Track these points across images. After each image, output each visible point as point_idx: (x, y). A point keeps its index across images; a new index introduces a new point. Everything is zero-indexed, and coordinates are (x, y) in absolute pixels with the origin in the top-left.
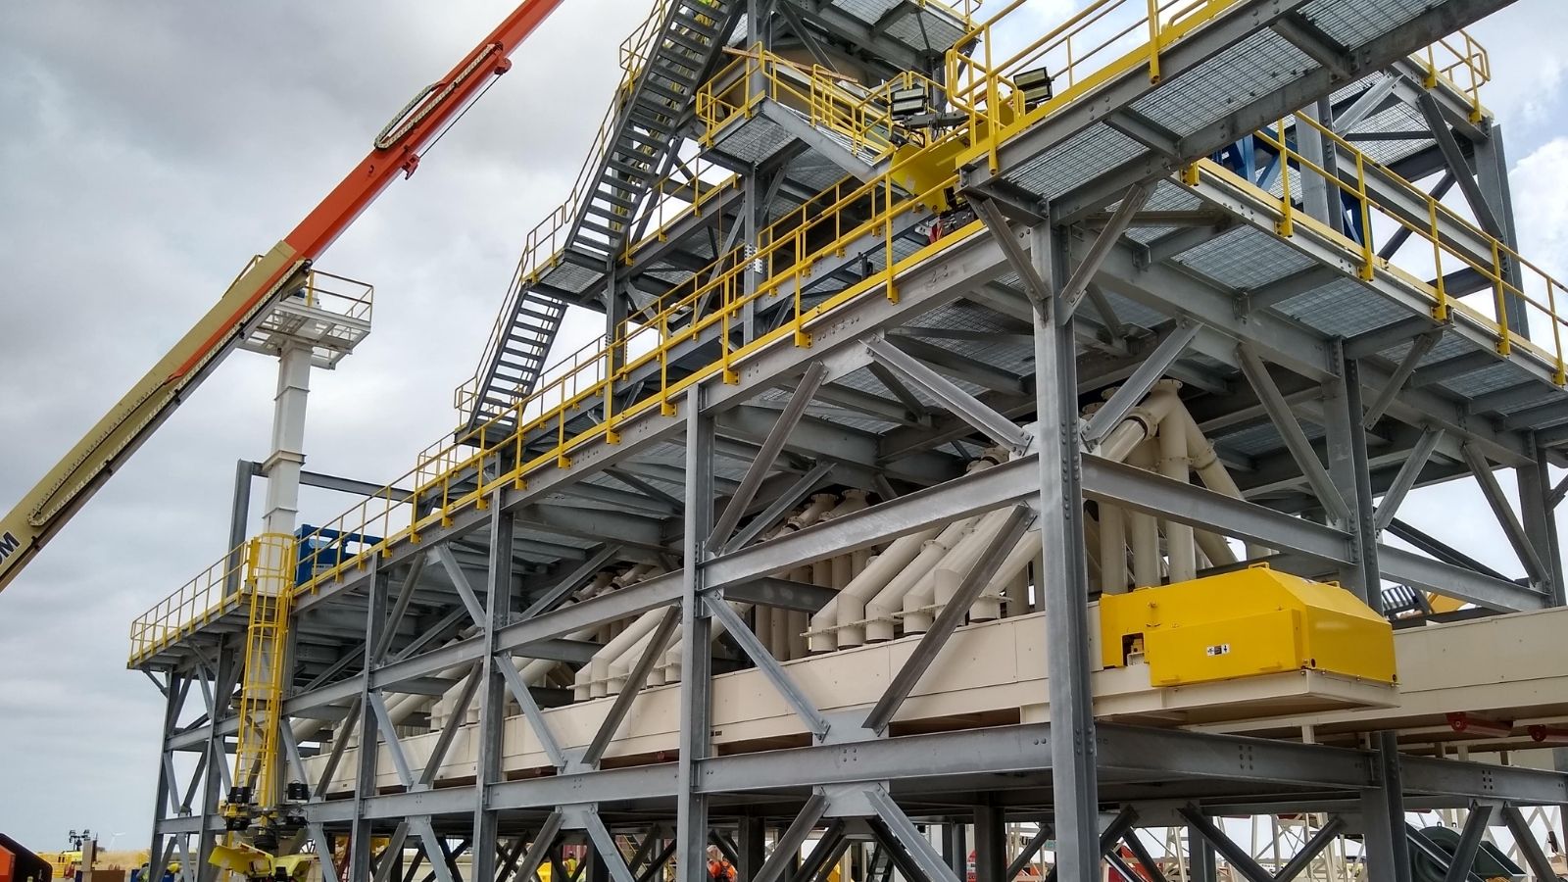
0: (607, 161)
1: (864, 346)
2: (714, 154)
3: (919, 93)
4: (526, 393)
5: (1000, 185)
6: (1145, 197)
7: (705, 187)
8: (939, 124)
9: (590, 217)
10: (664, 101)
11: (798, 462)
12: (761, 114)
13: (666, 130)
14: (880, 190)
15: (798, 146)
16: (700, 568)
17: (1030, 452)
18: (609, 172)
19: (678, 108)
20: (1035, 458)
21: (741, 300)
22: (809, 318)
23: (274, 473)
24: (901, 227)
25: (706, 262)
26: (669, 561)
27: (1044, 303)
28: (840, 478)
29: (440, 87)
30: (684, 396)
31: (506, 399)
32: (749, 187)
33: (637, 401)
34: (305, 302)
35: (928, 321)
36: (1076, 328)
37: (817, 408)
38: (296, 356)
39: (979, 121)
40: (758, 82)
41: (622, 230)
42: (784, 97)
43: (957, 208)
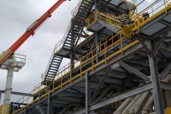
0: (70, 32)
1: (118, 63)
2: (89, 30)
3: (125, 18)
4: (55, 74)
5: (140, 33)
6: (167, 34)
7: (88, 35)
8: (129, 23)
9: (67, 42)
10: (80, 21)
11: (107, 85)
12: (98, 22)
13: (80, 26)
14: (120, 35)
15: (105, 28)
16: (89, 107)
17: (150, 81)
18: (70, 34)
19: (82, 22)
20: (151, 82)
21: (95, 55)
22: (108, 58)
23: (6, 92)
24: (124, 41)
25: (89, 49)
26: (83, 106)
27: (150, 54)
28: (115, 87)
29: (38, 20)
30: (85, 74)
31: (51, 76)
32: (96, 35)
33: (76, 75)
34: (13, 59)
35: (130, 58)
36: (157, 58)
37: (110, 74)
38: (11, 70)
39: (136, 23)
40: (97, 17)
41: (73, 44)
42: (101, 19)
43: (133, 38)
